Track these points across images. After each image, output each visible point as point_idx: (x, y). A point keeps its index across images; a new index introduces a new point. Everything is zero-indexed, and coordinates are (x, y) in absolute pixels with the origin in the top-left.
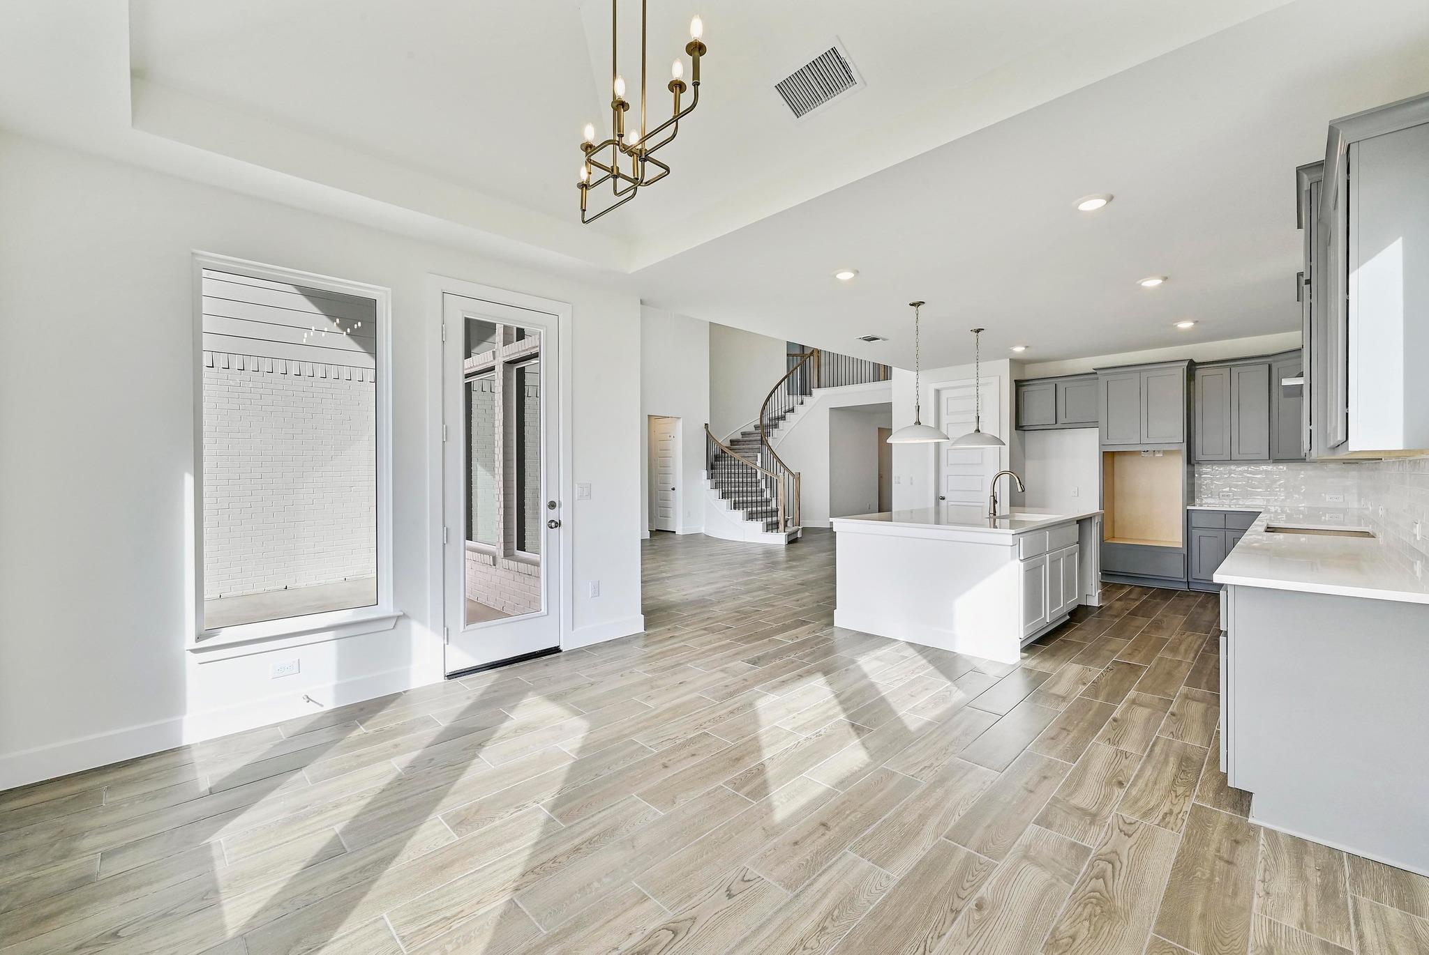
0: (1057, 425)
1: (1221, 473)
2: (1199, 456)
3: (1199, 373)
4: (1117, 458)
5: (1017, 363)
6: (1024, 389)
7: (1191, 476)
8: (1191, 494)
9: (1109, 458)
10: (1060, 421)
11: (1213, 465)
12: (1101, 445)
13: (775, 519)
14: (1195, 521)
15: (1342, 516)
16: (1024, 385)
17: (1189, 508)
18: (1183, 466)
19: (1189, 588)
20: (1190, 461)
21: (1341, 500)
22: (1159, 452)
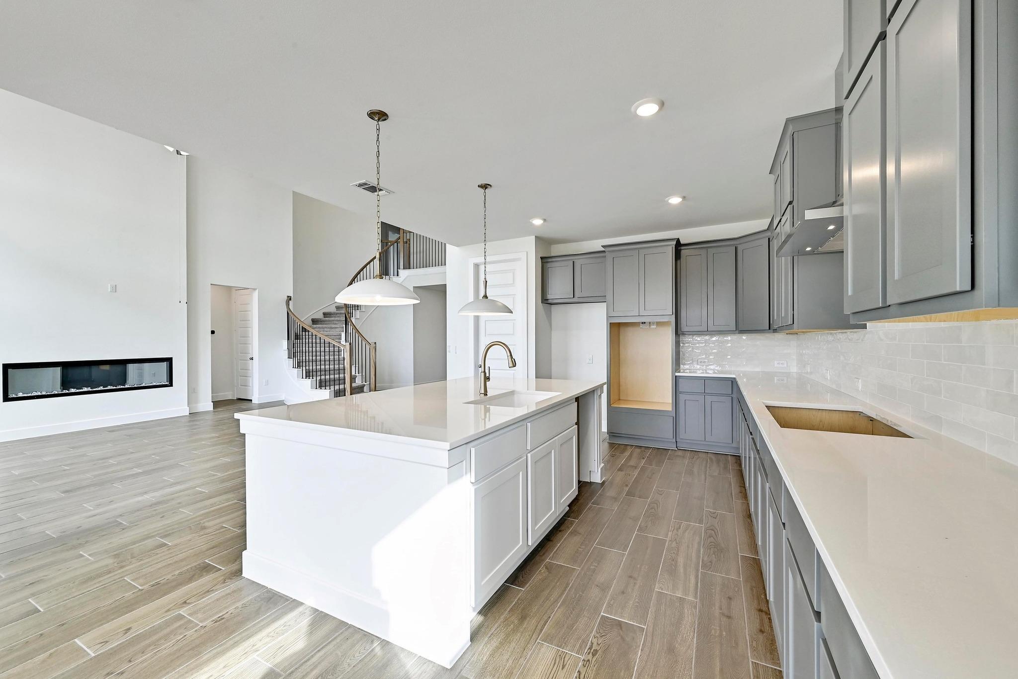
0: (575, 300)
1: (699, 343)
2: (684, 328)
3: (684, 252)
4: (622, 329)
5: (542, 241)
6: (549, 265)
7: (677, 344)
8: (677, 361)
9: (616, 329)
10: (577, 295)
11: (693, 335)
12: (608, 317)
13: (342, 387)
14: (682, 387)
15: (785, 379)
16: (547, 262)
17: (677, 374)
18: (672, 335)
19: (677, 447)
20: (678, 332)
21: (785, 365)
22: (653, 323)
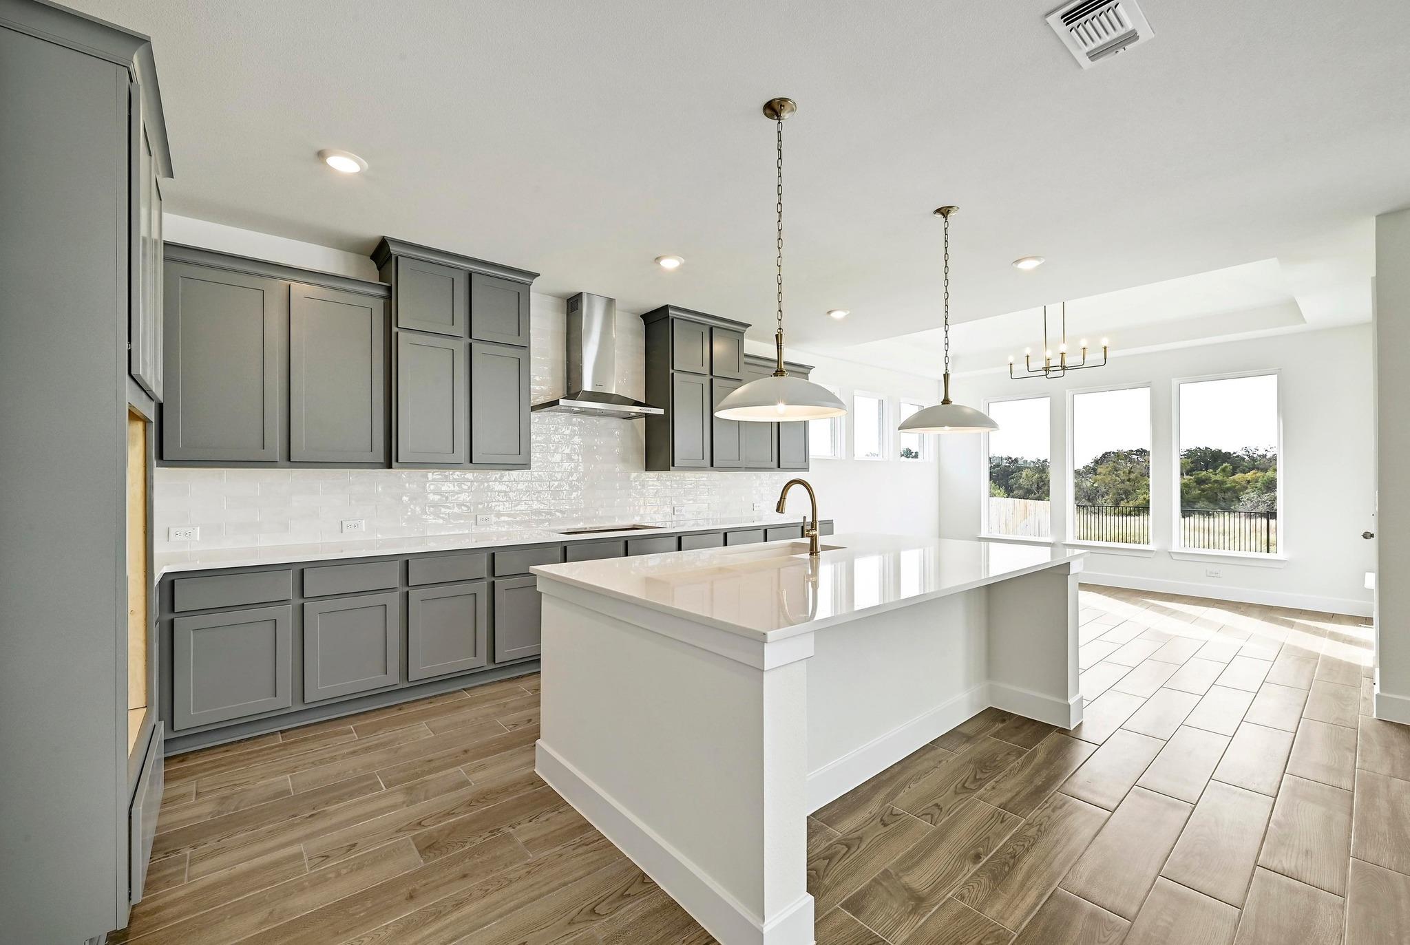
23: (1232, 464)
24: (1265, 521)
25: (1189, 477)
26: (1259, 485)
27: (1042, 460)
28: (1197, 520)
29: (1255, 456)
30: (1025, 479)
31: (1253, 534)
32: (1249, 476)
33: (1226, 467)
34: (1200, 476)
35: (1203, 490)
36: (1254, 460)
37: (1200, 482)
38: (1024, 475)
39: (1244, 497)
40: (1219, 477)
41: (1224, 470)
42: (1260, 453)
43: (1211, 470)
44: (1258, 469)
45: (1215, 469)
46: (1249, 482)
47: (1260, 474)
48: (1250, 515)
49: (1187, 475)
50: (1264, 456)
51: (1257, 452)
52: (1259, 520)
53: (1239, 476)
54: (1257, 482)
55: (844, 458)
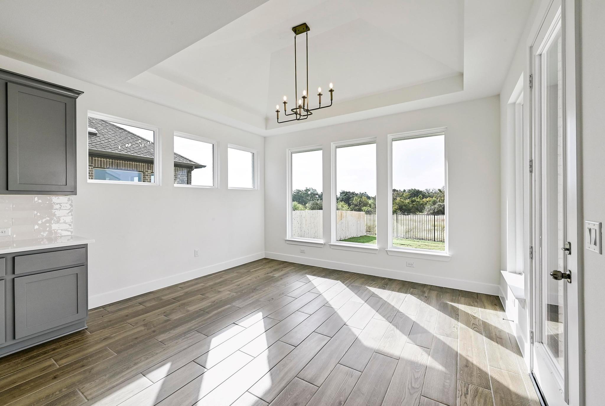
23: (422, 195)
24: (433, 216)
25: (409, 200)
26: (430, 203)
27: (362, 193)
28: (411, 216)
29: (429, 192)
30: (355, 200)
31: (429, 222)
32: (428, 199)
33: (421, 196)
34: (413, 199)
35: (414, 205)
36: (429, 194)
37: (413, 201)
38: (355, 198)
39: (426, 207)
40: (418, 200)
41: (420, 197)
42: (431, 191)
43: (416, 197)
44: (430, 197)
45: (417, 197)
46: (427, 202)
47: (431, 199)
48: (428, 215)
49: (409, 199)
50: (432, 192)
51: (430, 191)
52: (431, 216)
53: (424, 200)
54: (430, 201)
55: (161, 185)
